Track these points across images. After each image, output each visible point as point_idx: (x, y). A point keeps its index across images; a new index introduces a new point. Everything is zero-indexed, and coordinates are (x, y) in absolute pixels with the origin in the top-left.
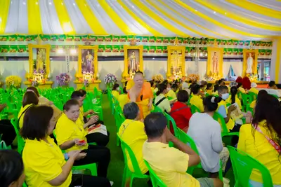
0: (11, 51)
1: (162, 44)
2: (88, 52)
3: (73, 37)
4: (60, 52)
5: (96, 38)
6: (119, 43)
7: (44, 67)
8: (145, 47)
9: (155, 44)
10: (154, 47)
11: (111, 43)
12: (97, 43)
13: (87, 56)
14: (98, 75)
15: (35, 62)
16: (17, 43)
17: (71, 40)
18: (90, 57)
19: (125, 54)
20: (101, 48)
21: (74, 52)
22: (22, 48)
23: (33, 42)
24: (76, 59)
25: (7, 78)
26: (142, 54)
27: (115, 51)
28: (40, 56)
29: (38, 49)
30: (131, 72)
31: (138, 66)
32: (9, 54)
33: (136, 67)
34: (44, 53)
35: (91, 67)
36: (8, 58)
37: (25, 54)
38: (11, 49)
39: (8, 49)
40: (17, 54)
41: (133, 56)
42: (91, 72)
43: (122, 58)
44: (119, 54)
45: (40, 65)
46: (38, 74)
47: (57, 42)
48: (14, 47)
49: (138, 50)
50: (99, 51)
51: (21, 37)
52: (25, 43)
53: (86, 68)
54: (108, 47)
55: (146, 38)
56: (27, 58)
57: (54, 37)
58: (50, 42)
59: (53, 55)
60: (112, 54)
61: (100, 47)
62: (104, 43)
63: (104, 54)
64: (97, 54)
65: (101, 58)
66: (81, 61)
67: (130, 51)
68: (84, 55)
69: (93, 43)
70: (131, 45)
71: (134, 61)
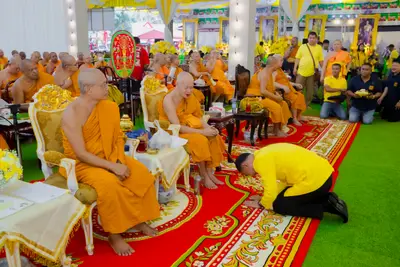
2: (368, 22)
3: (351, 4)
4: (337, 22)
5: (378, 5)
11: (397, 10)
12: (379, 10)
13: (365, 27)
14: (375, 48)
17: (349, 8)
18: (368, 27)
20: (384, 16)
21: (351, 22)
24: (352, 29)
28: (316, 27)
29: (314, 20)
35: (369, 39)
47: (334, 12)
50: (381, 20)
53: (363, 39)
54: (393, 14)
57: (331, 6)
58: (326, 12)
59: (329, 25)
60: (396, 23)
61: (382, 15)
62: (388, 10)
63: (387, 23)
64: (377, 24)
65: (382, 29)
66: (357, 32)
68: (363, 24)
69: (374, 11)
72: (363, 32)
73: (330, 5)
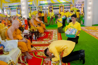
1: (69, 4)
4: (44, 8)
5: (52, 4)
6: (58, 5)
8: (64, 5)
9: (67, 4)
10: (67, 5)
11: (56, 5)
12: (53, 5)
17: (47, 5)
19: (60, 7)
21: (47, 8)
26: (64, 7)
28: (40, 9)
33: (62, 11)
43: (59, 8)
47: (43, 6)
55: (65, 3)
60: (56, 8)
61: (53, 6)
62: (54, 5)
63: (54, 8)
64: (53, 8)
65: (54, 9)
66: (49, 10)
68: (50, 8)
69: (52, 5)
70: (61, 5)
71: (62, 9)
73: (42, 4)
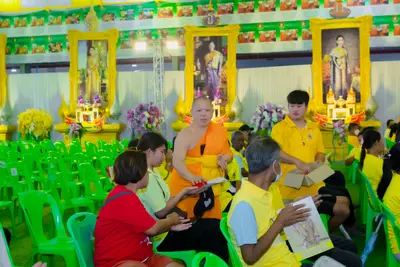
0: (35, 52)
2: (212, 45)
3: (174, 5)
6: (299, 15)
7: (103, 88)
8: (377, 20)
12: (237, 19)
13: (208, 57)
14: (235, 109)
15: (84, 75)
16: (47, 30)
17: (171, 14)
18: (215, 58)
19: (316, 46)
20: (246, 32)
22: (58, 42)
23: (81, 26)
25: (21, 116)
26: (368, 42)
27: (288, 38)
28: (95, 60)
29: (89, 44)
30: (330, 99)
31: (355, 79)
32: (30, 58)
33: (349, 81)
34: (103, 51)
35: (219, 85)
36: (29, 68)
37: (63, 56)
38: (34, 45)
39: (29, 44)
40: (47, 57)
41: (338, 51)
42: (217, 100)
43: (304, 57)
44: (298, 46)
45: (94, 84)
46: (87, 106)
48: (41, 40)
49: (356, 31)
50: (242, 40)
51: (56, 14)
52: (64, 28)
54: (268, 26)
56: (65, 65)
57: (130, 10)
58: (119, 24)
59: (125, 55)
60: (279, 46)
61: (245, 28)
63: (257, 48)
67: (329, 36)
70: (335, 17)
71: (341, 64)
72: (204, 69)
73: (126, 8)
